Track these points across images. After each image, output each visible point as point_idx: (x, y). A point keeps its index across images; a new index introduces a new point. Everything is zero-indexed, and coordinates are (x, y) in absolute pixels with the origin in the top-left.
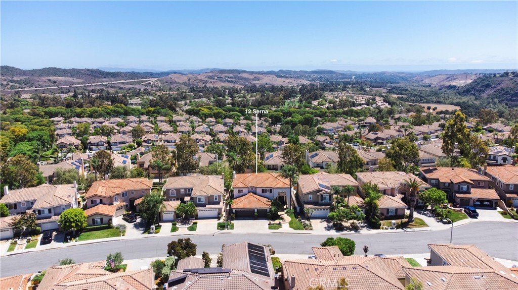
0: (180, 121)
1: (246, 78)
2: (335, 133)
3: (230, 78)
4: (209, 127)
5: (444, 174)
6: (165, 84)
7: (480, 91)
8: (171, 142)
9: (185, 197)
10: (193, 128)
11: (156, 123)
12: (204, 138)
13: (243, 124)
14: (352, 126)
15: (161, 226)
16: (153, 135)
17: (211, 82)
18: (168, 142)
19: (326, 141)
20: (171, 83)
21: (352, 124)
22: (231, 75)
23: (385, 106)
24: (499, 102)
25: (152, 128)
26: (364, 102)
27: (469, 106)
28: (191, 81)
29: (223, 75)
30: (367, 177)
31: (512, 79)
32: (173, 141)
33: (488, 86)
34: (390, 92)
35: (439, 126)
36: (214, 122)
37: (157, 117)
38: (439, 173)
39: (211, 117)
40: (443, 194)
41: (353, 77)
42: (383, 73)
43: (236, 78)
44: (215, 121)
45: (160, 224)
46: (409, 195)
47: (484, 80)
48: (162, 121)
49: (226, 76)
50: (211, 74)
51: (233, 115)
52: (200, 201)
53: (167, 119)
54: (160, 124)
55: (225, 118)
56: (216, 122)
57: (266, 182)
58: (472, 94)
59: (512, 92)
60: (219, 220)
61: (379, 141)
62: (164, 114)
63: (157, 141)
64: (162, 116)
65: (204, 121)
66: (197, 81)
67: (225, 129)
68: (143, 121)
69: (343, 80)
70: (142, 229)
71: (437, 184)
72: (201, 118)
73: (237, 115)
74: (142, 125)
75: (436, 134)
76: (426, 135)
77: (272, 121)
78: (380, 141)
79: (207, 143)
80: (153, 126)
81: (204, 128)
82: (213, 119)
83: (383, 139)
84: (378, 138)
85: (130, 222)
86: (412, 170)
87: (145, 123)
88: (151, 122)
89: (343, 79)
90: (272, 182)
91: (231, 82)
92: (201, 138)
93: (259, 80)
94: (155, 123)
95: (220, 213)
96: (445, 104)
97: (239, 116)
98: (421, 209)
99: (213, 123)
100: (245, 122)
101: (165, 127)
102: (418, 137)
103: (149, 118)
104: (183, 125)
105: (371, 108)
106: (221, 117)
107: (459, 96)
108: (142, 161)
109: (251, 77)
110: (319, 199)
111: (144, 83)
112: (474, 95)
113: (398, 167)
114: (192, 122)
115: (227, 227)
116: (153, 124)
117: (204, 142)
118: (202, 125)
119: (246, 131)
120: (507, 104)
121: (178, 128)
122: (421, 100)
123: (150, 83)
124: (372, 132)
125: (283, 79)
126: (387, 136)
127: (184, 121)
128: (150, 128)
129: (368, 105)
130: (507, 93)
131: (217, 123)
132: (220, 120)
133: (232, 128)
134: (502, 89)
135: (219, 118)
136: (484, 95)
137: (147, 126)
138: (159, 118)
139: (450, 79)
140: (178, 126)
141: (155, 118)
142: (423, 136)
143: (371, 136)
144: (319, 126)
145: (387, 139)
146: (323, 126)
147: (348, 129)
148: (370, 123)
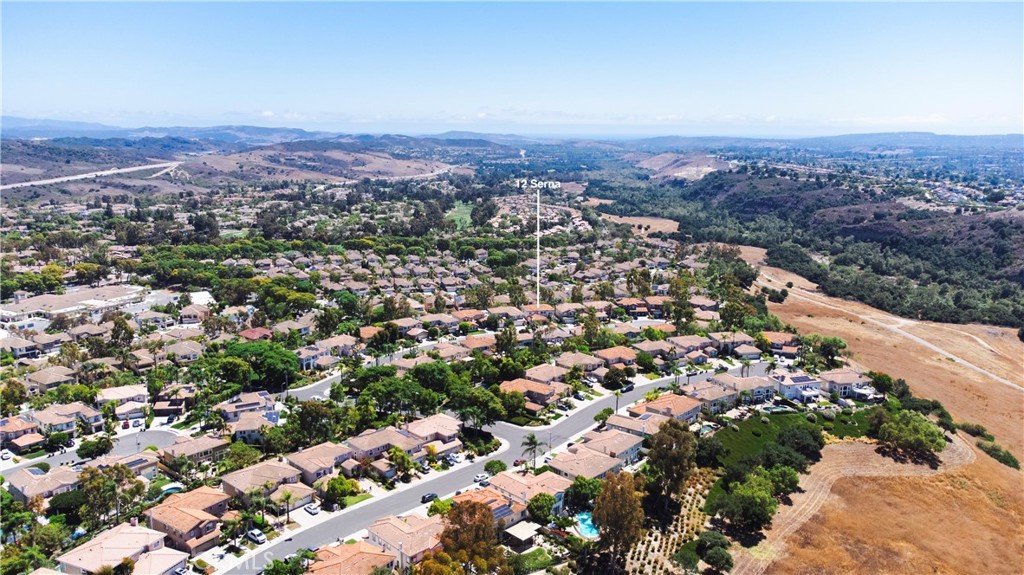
1: (339, 161)
3: (310, 159)
5: (625, 302)
6: (199, 175)
7: (711, 195)
17: (283, 171)
20: (210, 174)
22: (310, 154)
23: (585, 228)
24: (730, 214)
26: (556, 220)
27: (689, 224)
28: (244, 168)
29: (295, 154)
30: (588, 304)
31: (749, 178)
33: (720, 187)
34: (587, 194)
38: (623, 301)
40: (623, 310)
41: (522, 153)
42: (572, 142)
43: (319, 160)
46: (608, 310)
47: (716, 177)
49: (300, 157)
50: (271, 153)
58: (701, 199)
59: (746, 200)
66: (257, 170)
69: (508, 161)
71: (622, 306)
84: (585, 277)
86: (611, 300)
89: (505, 158)
91: (313, 169)
93: (364, 164)
96: (663, 217)
98: (614, 318)
102: (620, 275)
105: (568, 230)
107: (685, 202)
109: (349, 158)
110: (569, 314)
111: (159, 174)
112: (702, 199)
113: (603, 299)
120: (738, 218)
122: (632, 210)
123: (167, 174)
124: (579, 271)
125: (406, 163)
129: (562, 225)
130: (740, 200)
134: (735, 194)
136: (715, 202)
139: (678, 163)
143: (579, 275)
144: (522, 263)
145: (593, 278)
146: (525, 263)
147: (552, 266)
148: (573, 258)
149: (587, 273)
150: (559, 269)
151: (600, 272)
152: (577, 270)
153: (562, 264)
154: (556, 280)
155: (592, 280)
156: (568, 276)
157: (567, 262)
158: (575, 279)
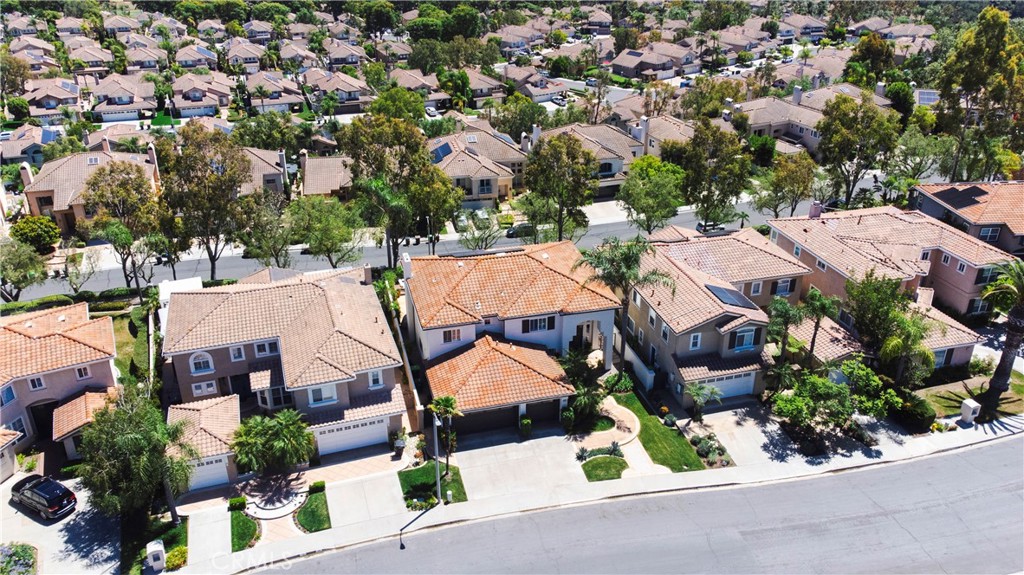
0: (126, 30)
2: (529, 53)
4: (211, 48)
8: (120, 102)
9: (253, 376)
10: (171, 51)
11: (57, 36)
12: (214, 86)
13: (297, 34)
14: (563, 32)
15: (185, 519)
16: (59, 81)
18: (110, 101)
19: (529, 79)
21: (562, 27)
25: (47, 52)
32: (125, 99)
35: (762, 30)
36: (220, 30)
37: (55, 17)
38: (998, 206)
39: (212, 18)
44: (223, 27)
45: (181, 510)
48: (72, 32)
51: (268, 9)
52: (318, 399)
53: (87, 26)
54: (70, 41)
55: (248, 20)
56: (227, 30)
57: (532, 293)
60: (397, 457)
61: (646, 72)
62: (74, 9)
63: (75, 100)
64: (69, 14)
65: (193, 30)
67: (259, 51)
68: (16, 33)
70: (107, 553)
72: (185, 21)
73: (279, 12)
74: (15, 44)
75: (760, 48)
76: (742, 53)
77: (367, 22)
78: (649, 72)
79: (224, 100)
80: (51, 47)
81: (199, 50)
82: (216, 24)
83: (655, 67)
84: (643, 66)
85: (47, 521)
87: (24, 38)
88: (41, 35)
90: (549, 291)
92: (205, 87)
94: (54, 37)
95: (395, 433)
97: (284, 13)
99: (220, 35)
100: (301, 28)
101: (88, 50)
102: (727, 57)
103: (34, 23)
104: (137, 43)
106: (237, 16)
108: (43, 187)
110: (723, 345)
114: (161, 32)
115: (444, 496)
116: (48, 40)
117: (216, 97)
118: (192, 42)
119: (313, 55)
121: (126, 52)
124: (627, 50)
126: (665, 60)
127: (137, 30)
128: (41, 53)
131: (231, 33)
132: (235, 24)
133: (277, 48)
135: (231, 18)
137: (29, 47)
138: (64, 22)
140: (125, 48)
141: (51, 21)
142: (737, 56)
143: (626, 60)
144: (490, 35)
145: (664, 67)
146: (499, 35)
147: (555, 41)
148: (600, 24)
149: (648, 56)
150: (572, 49)
151: (679, 52)
152: (619, 48)
153: (575, 37)
154: (569, 75)
155: (660, 74)
156: (597, 63)
157: (588, 32)
158: (618, 70)
